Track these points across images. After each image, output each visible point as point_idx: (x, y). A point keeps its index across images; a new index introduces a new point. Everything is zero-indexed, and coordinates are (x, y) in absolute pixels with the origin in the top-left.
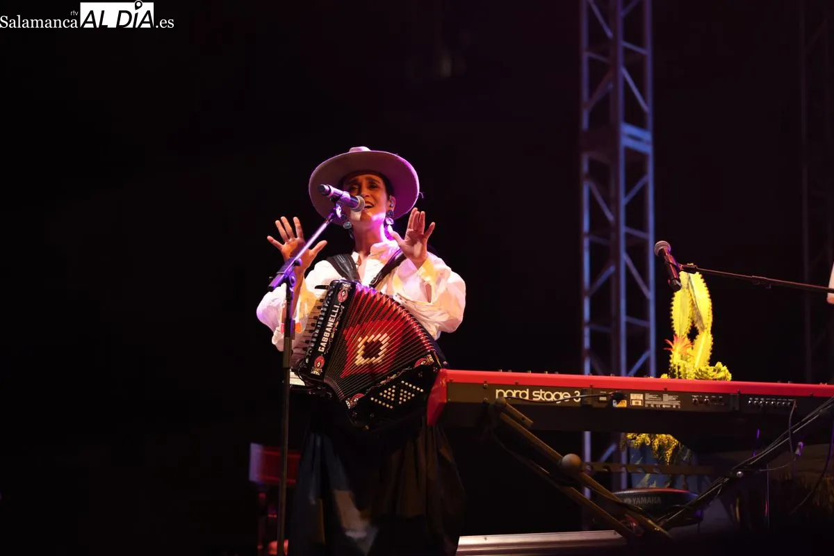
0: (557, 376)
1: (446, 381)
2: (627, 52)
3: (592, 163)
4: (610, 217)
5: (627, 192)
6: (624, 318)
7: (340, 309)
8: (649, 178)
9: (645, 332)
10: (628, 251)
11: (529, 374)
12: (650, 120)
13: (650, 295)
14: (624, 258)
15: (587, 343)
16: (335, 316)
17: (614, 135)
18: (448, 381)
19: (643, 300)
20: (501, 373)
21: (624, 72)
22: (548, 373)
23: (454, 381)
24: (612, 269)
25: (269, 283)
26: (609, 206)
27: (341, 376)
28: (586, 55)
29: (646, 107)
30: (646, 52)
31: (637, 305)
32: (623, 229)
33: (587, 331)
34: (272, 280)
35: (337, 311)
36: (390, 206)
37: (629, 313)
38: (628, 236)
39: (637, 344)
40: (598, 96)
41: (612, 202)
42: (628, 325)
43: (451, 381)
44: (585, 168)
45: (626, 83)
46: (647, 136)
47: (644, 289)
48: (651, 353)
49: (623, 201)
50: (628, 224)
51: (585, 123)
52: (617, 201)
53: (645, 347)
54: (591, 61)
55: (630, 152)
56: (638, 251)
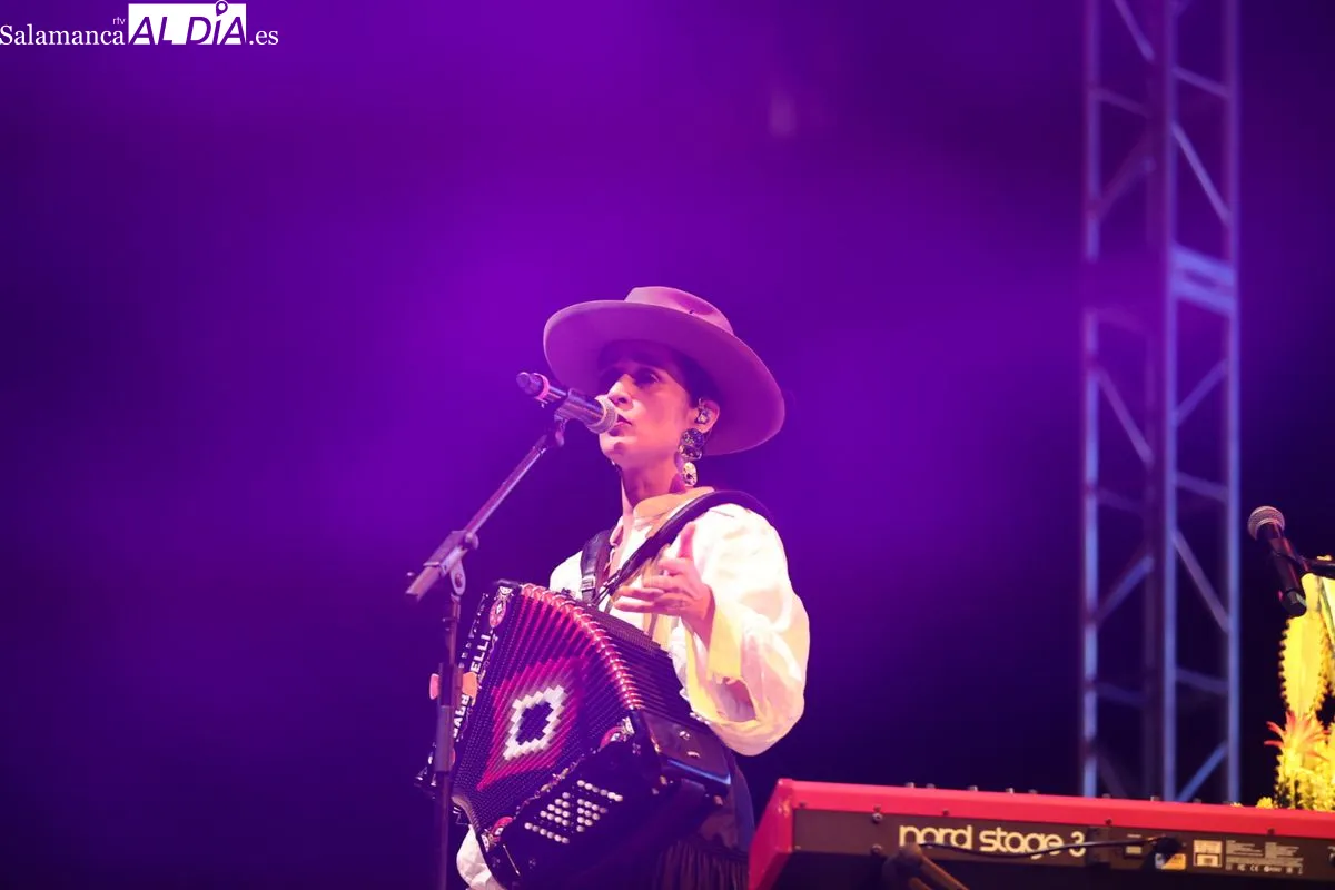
0: (1033, 798)
1: (791, 806)
2: (1185, 90)
3: (1104, 331)
4: (1144, 450)
5: (1182, 395)
6: (1170, 674)
7: (490, 641)
8: (1231, 367)
9: (1219, 704)
10: (1184, 526)
11: (974, 794)
12: (1232, 242)
13: (1230, 622)
14: (1174, 541)
15: (1089, 726)
16: (481, 659)
17: (1154, 273)
18: (796, 806)
19: (1214, 635)
20: (910, 790)
21: (1178, 135)
22: (1016, 791)
23: (810, 805)
24: (1146, 564)
25: (408, 586)
26: (1141, 427)
27: (480, 787)
28: (1094, 97)
29: (1226, 213)
30: (1228, 91)
31: (1200, 645)
32: (1172, 479)
33: (1090, 702)
34: (413, 579)
35: (484, 648)
36: (696, 421)
37: (1182, 661)
38: (1183, 494)
39: (1200, 730)
40: (1120, 186)
41: (1149, 420)
42: (1181, 688)
43: (802, 805)
44: (1090, 342)
45: (1182, 158)
46: (1227, 275)
47: (1216, 611)
48: (1230, 749)
49: (1173, 417)
50: (1182, 466)
51: (1092, 245)
52: (1159, 415)
53: (1215, 737)
54: (1106, 110)
55: (1187, 308)
56: (1202, 528)
